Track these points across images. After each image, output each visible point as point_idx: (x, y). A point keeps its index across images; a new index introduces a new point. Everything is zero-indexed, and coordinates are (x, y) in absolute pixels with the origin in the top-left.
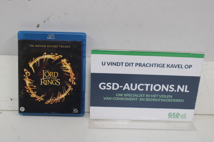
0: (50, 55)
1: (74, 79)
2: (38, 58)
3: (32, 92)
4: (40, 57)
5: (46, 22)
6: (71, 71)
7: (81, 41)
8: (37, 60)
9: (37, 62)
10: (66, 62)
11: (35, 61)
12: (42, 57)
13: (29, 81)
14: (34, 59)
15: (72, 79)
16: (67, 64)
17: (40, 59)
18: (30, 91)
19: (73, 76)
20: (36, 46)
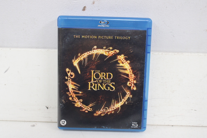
0: (102, 50)
1: (134, 83)
2: (85, 53)
3: (76, 100)
4: (88, 52)
5: (95, 3)
6: (130, 71)
7: (146, 29)
8: (84, 56)
9: (84, 59)
10: (124, 59)
11: (81, 58)
12: (91, 53)
13: (73, 85)
14: (79, 55)
15: (132, 82)
16: (125, 62)
17: (88, 55)
18: (74, 98)
19: (133, 78)
20: (82, 36)
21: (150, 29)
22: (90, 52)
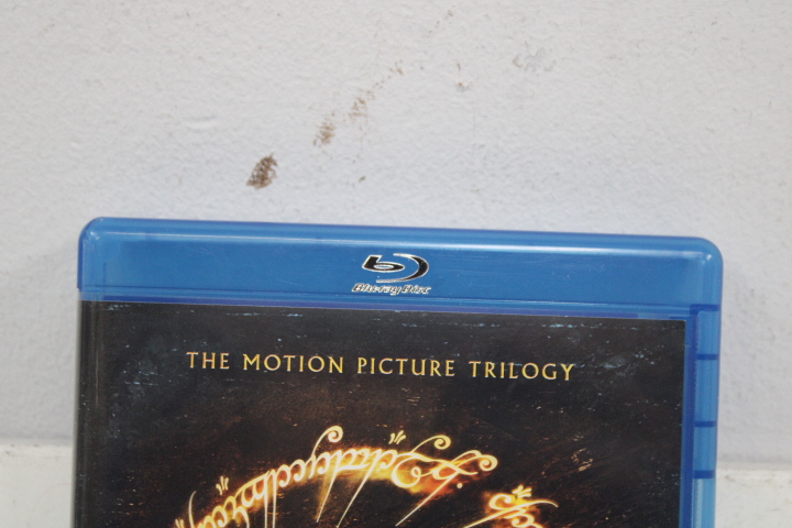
0: (379, 453)
2: (265, 477)
4: (284, 468)
5: (339, 133)
7: (684, 315)
8: (256, 496)
9: (257, 517)
10: (531, 520)
11: (235, 511)
12: (303, 471)
14: (223, 485)
17: (280, 490)
20: (247, 358)
21: (709, 314)
22: (296, 469)
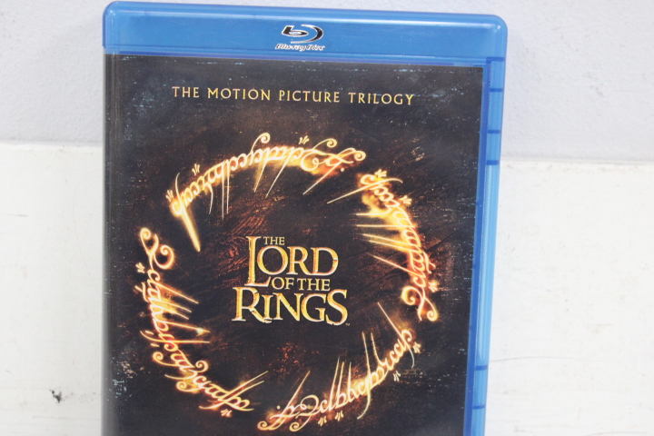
0: (293, 149)
1: (428, 290)
2: (222, 164)
3: (181, 362)
4: (234, 159)
6: (413, 241)
7: (483, 64)
8: (217, 176)
9: (217, 189)
10: (386, 191)
11: (204, 185)
12: (246, 161)
13: (167, 301)
14: (196, 169)
15: (420, 289)
16: (391, 203)
17: (232, 172)
18: (172, 357)
19: (425, 272)
20: (210, 91)
21: (498, 63)
22: (242, 159)
